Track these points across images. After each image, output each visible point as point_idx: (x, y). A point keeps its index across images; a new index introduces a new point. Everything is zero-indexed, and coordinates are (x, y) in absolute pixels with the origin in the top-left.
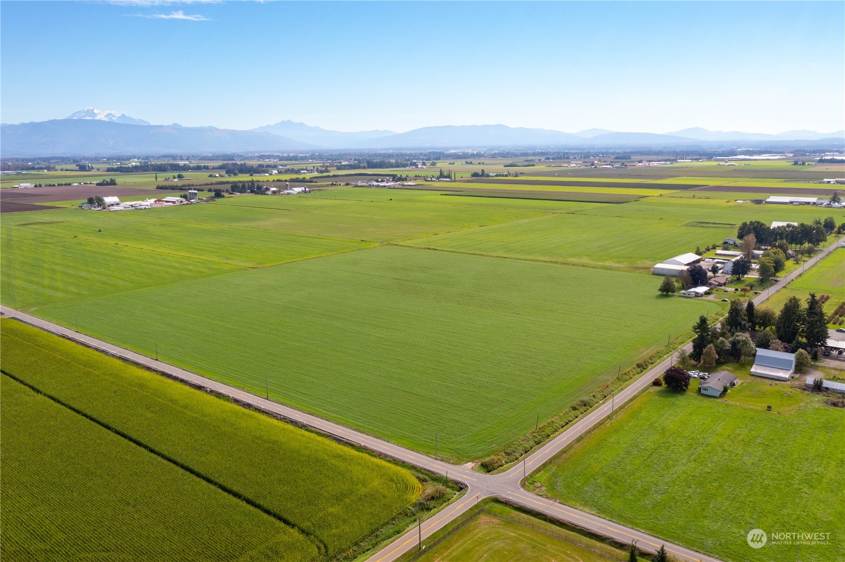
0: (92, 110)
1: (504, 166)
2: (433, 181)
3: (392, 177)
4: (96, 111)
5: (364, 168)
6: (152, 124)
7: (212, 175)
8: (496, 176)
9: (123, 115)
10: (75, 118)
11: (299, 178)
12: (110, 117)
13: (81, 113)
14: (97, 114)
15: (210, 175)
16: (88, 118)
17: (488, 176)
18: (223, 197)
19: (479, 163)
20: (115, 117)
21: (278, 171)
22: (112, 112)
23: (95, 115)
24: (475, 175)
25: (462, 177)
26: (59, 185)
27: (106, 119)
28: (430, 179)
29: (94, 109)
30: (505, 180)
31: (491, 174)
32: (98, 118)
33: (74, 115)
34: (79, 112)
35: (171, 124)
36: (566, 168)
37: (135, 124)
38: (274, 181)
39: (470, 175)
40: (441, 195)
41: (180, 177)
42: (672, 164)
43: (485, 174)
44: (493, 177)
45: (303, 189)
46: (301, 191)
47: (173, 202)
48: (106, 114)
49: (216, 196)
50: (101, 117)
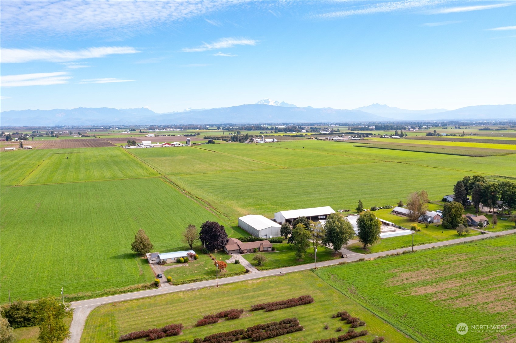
0: (268, 100)
3: (357, 135)
4: (270, 100)
9: (283, 102)
10: (259, 104)
11: (303, 135)
12: (276, 103)
14: (270, 102)
16: (265, 104)
18: (214, 143)
20: (279, 103)
21: (307, 131)
22: (277, 101)
23: (269, 102)
24: (429, 135)
25: (416, 136)
27: (274, 105)
28: (383, 137)
30: (448, 138)
31: (442, 134)
32: (270, 104)
33: (258, 102)
34: (261, 101)
35: (307, 106)
37: (289, 106)
39: (425, 134)
40: (353, 146)
41: (238, 132)
43: (438, 134)
44: (443, 136)
45: (272, 140)
46: (271, 141)
47: (174, 145)
48: (274, 101)
49: (208, 143)
50: (272, 103)
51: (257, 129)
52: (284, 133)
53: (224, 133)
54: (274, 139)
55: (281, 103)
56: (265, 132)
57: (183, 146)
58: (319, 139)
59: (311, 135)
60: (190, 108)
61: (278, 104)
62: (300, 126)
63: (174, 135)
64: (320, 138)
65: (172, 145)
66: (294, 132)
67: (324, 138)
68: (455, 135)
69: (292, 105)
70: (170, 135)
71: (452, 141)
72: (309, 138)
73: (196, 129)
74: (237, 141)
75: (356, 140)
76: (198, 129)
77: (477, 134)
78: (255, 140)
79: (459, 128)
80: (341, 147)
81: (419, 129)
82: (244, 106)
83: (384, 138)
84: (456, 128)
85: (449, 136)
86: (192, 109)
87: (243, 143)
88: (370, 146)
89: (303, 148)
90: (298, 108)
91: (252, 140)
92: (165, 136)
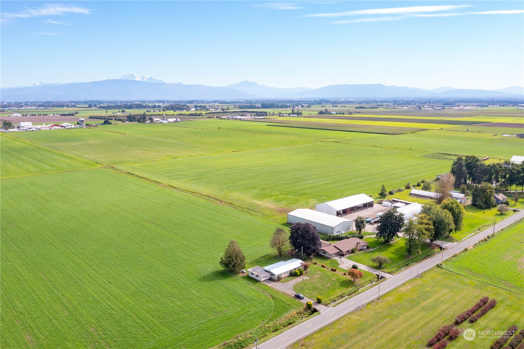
0: (134, 75)
1: (356, 108)
2: (285, 116)
4: (135, 75)
5: (259, 108)
6: (166, 82)
7: (149, 111)
8: (336, 114)
9: (151, 77)
10: (123, 79)
11: (197, 113)
12: (143, 78)
13: (127, 76)
14: (136, 77)
15: (147, 111)
16: (131, 79)
17: (330, 114)
18: (110, 124)
19: (342, 106)
20: (146, 78)
21: (195, 109)
22: (144, 76)
23: (135, 77)
24: (321, 113)
25: (310, 114)
26: (39, 115)
27: (141, 80)
29: (134, 74)
30: (341, 116)
31: (333, 113)
32: (136, 79)
33: (123, 77)
35: (176, 83)
36: (399, 110)
37: (157, 82)
38: (177, 115)
39: (317, 113)
40: (266, 125)
41: (123, 111)
42: (482, 108)
43: (328, 112)
44: (334, 114)
45: (175, 119)
46: (174, 121)
47: (65, 127)
48: (141, 77)
49: (104, 124)
50: (138, 79)
51: (138, 107)
52: (173, 111)
53: (106, 112)
54: (177, 119)
55: (148, 79)
56: (152, 111)
57: (76, 127)
58: (222, 119)
59: (206, 113)
60: (41, 82)
61: (145, 80)
62: (184, 104)
63: (47, 115)
64: (223, 117)
65: (62, 126)
66: (184, 111)
67: (226, 117)
68: (344, 114)
69: (160, 80)
70: (42, 114)
71: (350, 119)
72: (209, 117)
73: (63, 106)
74: (135, 121)
75: (260, 119)
76: (65, 107)
77: (360, 112)
78: (155, 119)
79: (336, 106)
80: (255, 127)
81: (301, 107)
82: (108, 81)
83: (283, 116)
84: (333, 106)
85: (339, 114)
86: (44, 83)
87: (144, 123)
88: (285, 126)
89: (219, 128)
90: (167, 84)
91: (151, 120)
92: (35, 115)
